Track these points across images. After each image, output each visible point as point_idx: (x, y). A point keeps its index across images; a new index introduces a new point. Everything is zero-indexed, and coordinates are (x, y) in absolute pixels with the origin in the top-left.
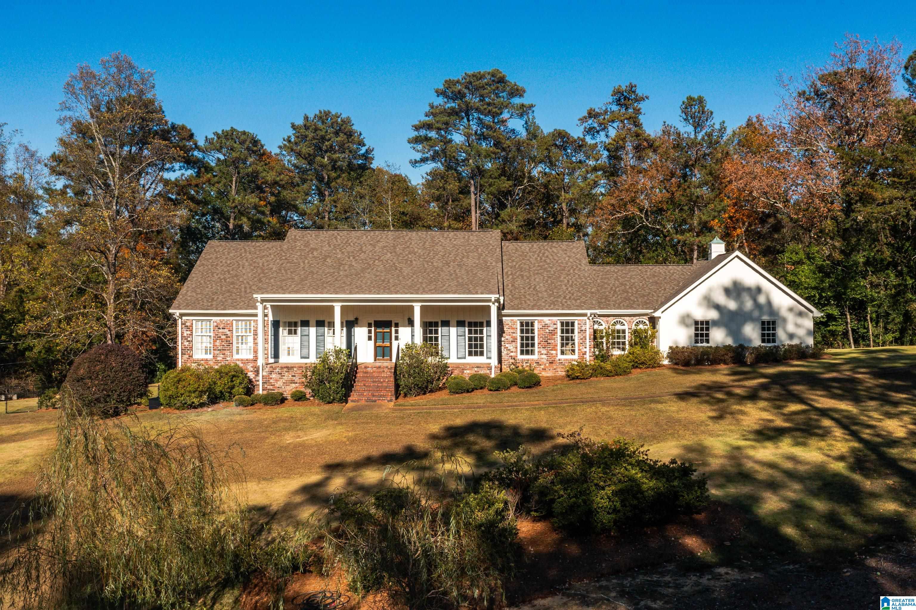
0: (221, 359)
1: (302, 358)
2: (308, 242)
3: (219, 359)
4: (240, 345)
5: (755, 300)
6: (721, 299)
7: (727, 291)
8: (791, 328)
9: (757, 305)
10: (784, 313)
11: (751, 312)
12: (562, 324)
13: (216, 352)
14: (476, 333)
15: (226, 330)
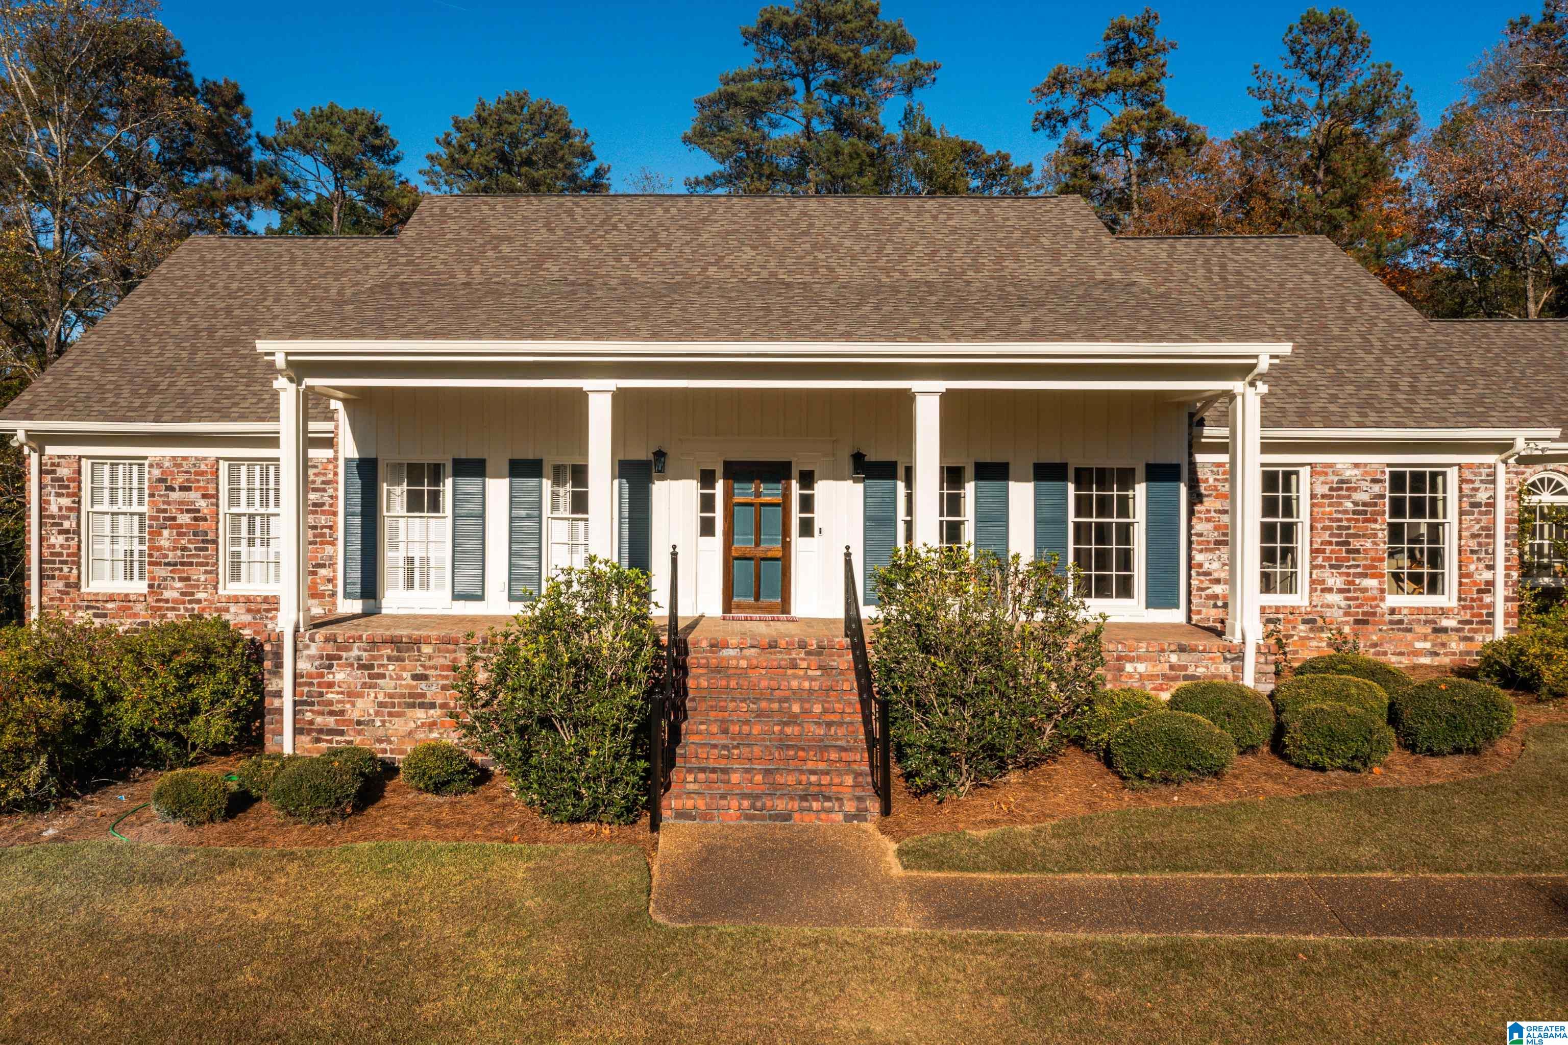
0: (175, 595)
1: (456, 597)
2: (482, 221)
3: (167, 594)
4: (243, 548)
12: (1397, 480)
13: (161, 572)
14: (1104, 507)
15: (193, 495)
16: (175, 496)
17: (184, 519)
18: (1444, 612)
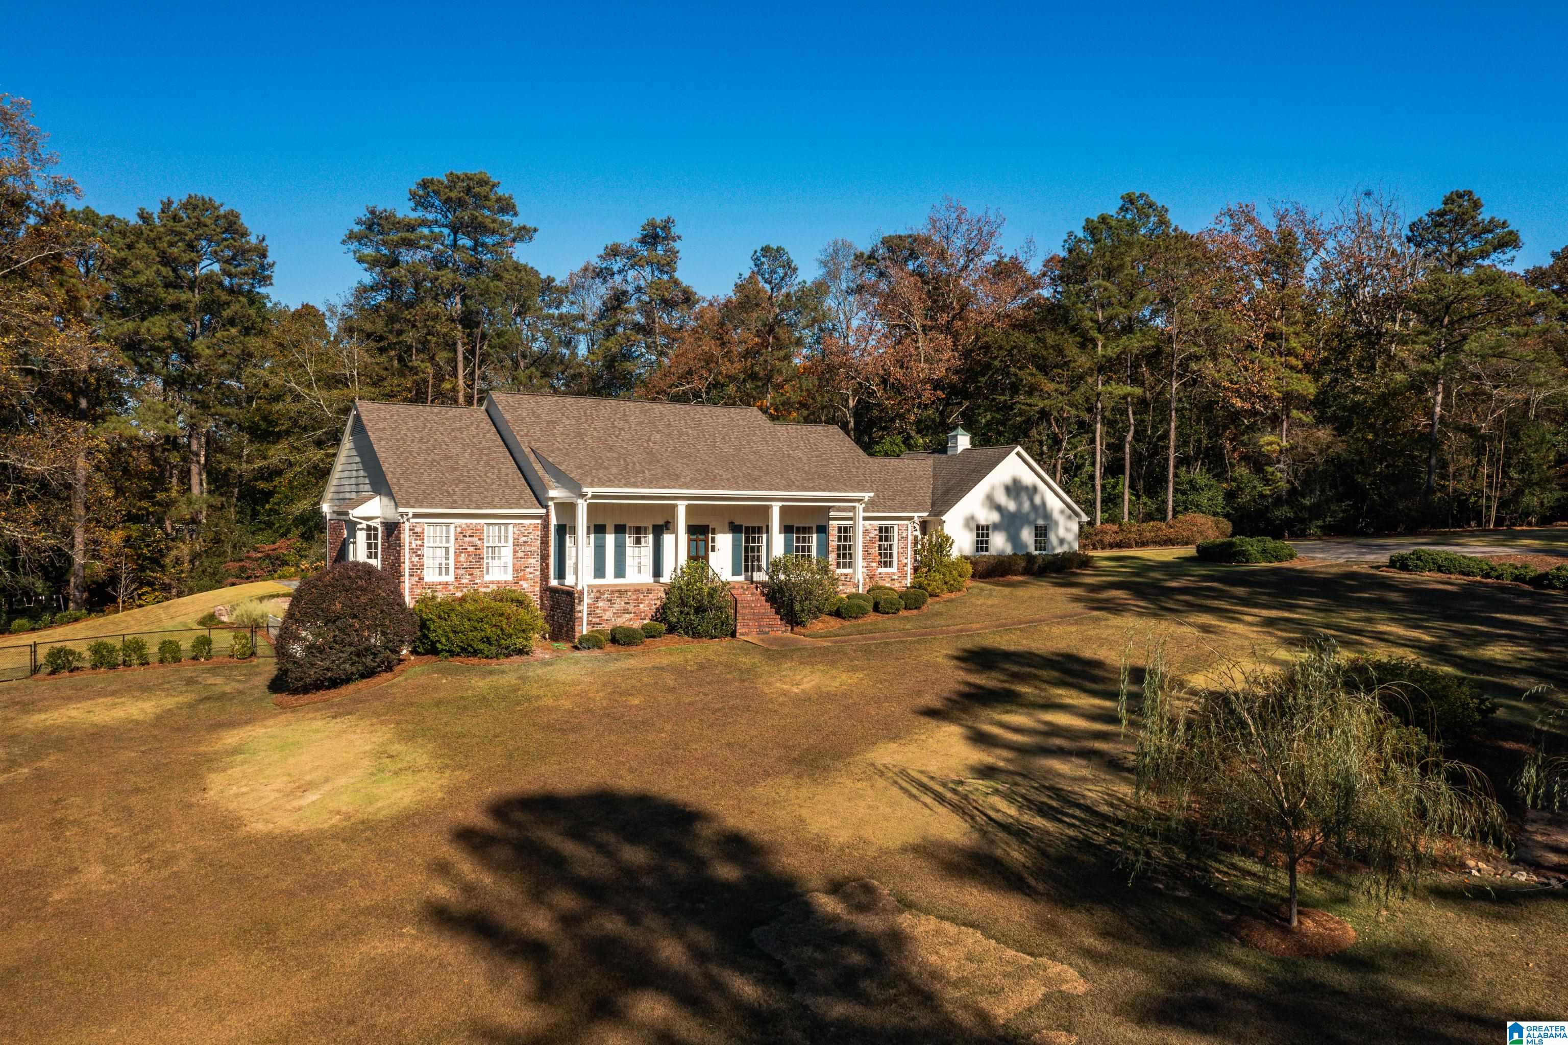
0: (467, 581)
1: (595, 577)
3: (464, 581)
4: (491, 561)
5: (1032, 500)
6: (1002, 498)
7: (1008, 489)
8: (1062, 532)
9: (1034, 506)
10: (1056, 515)
11: (1028, 514)
12: (881, 529)
13: (461, 572)
14: (804, 541)
15: (475, 539)
16: (467, 539)
17: (471, 549)
18: (894, 574)
